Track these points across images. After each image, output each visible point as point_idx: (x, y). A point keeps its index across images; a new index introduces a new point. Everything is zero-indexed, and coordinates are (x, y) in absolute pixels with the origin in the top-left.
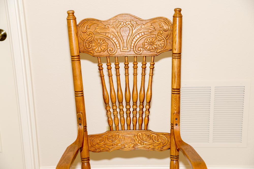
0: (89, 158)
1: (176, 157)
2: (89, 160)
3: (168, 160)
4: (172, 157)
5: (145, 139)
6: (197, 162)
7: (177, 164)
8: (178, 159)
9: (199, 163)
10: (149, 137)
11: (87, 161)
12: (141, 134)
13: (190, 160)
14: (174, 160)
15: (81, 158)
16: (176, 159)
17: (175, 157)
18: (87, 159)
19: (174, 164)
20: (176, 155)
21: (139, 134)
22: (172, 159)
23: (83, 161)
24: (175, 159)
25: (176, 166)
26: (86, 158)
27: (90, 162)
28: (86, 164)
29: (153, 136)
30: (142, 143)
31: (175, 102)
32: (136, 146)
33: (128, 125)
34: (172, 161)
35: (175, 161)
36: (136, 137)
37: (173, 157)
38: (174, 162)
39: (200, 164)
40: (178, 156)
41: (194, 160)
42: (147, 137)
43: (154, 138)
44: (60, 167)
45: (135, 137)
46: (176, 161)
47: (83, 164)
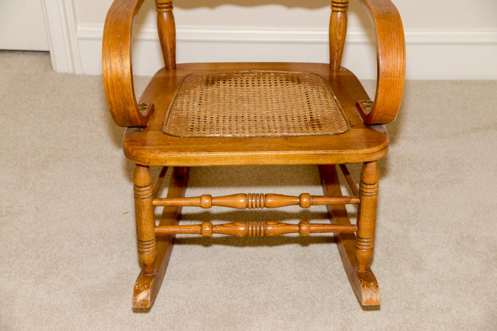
0: (171, 3)
1: (343, 5)
2: (171, 7)
3: (327, 11)
4: (335, 5)
6: (383, 10)
7: (344, 18)
8: (345, 10)
9: (387, 11)
11: (167, 10)
13: (369, 7)
14: (338, 11)
15: (156, 3)
16: (343, 10)
17: (340, 5)
18: (167, 5)
19: (339, 18)
20: (344, 2)
22: (335, 9)
23: (160, 8)
24: (340, 9)
25: (340, 23)
26: (167, 3)
27: (173, 11)
28: (165, 15)
34: (335, 13)
35: (339, 13)
37: (337, 5)
38: (337, 14)
39: (389, 13)
40: (348, 3)
41: (377, 7)
44: (115, 13)
46: (342, 13)
47: (160, 16)
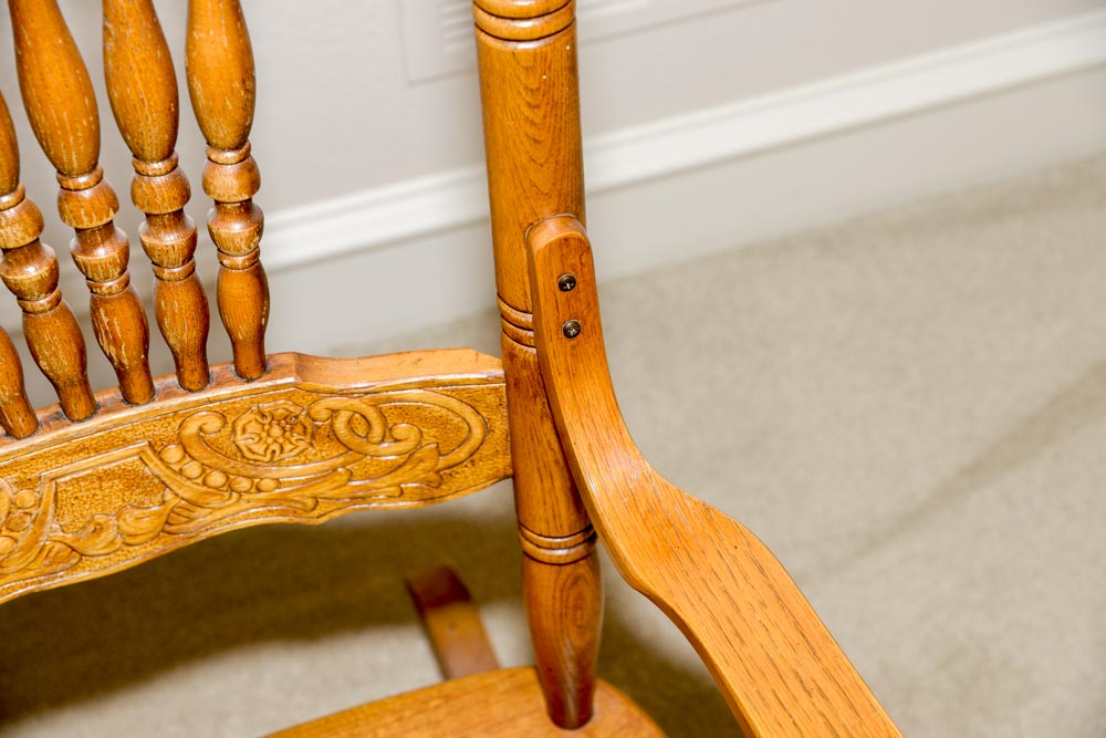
5: (260, 449)
7: (590, 577)
10: (299, 429)
12: (213, 424)
19: (569, 585)
21: (191, 429)
25: (579, 598)
29: (334, 412)
30: (244, 484)
31: (538, 120)
32: (190, 520)
33: (61, 385)
36: (173, 453)
42: (276, 431)
43: (349, 421)
45: (158, 454)
